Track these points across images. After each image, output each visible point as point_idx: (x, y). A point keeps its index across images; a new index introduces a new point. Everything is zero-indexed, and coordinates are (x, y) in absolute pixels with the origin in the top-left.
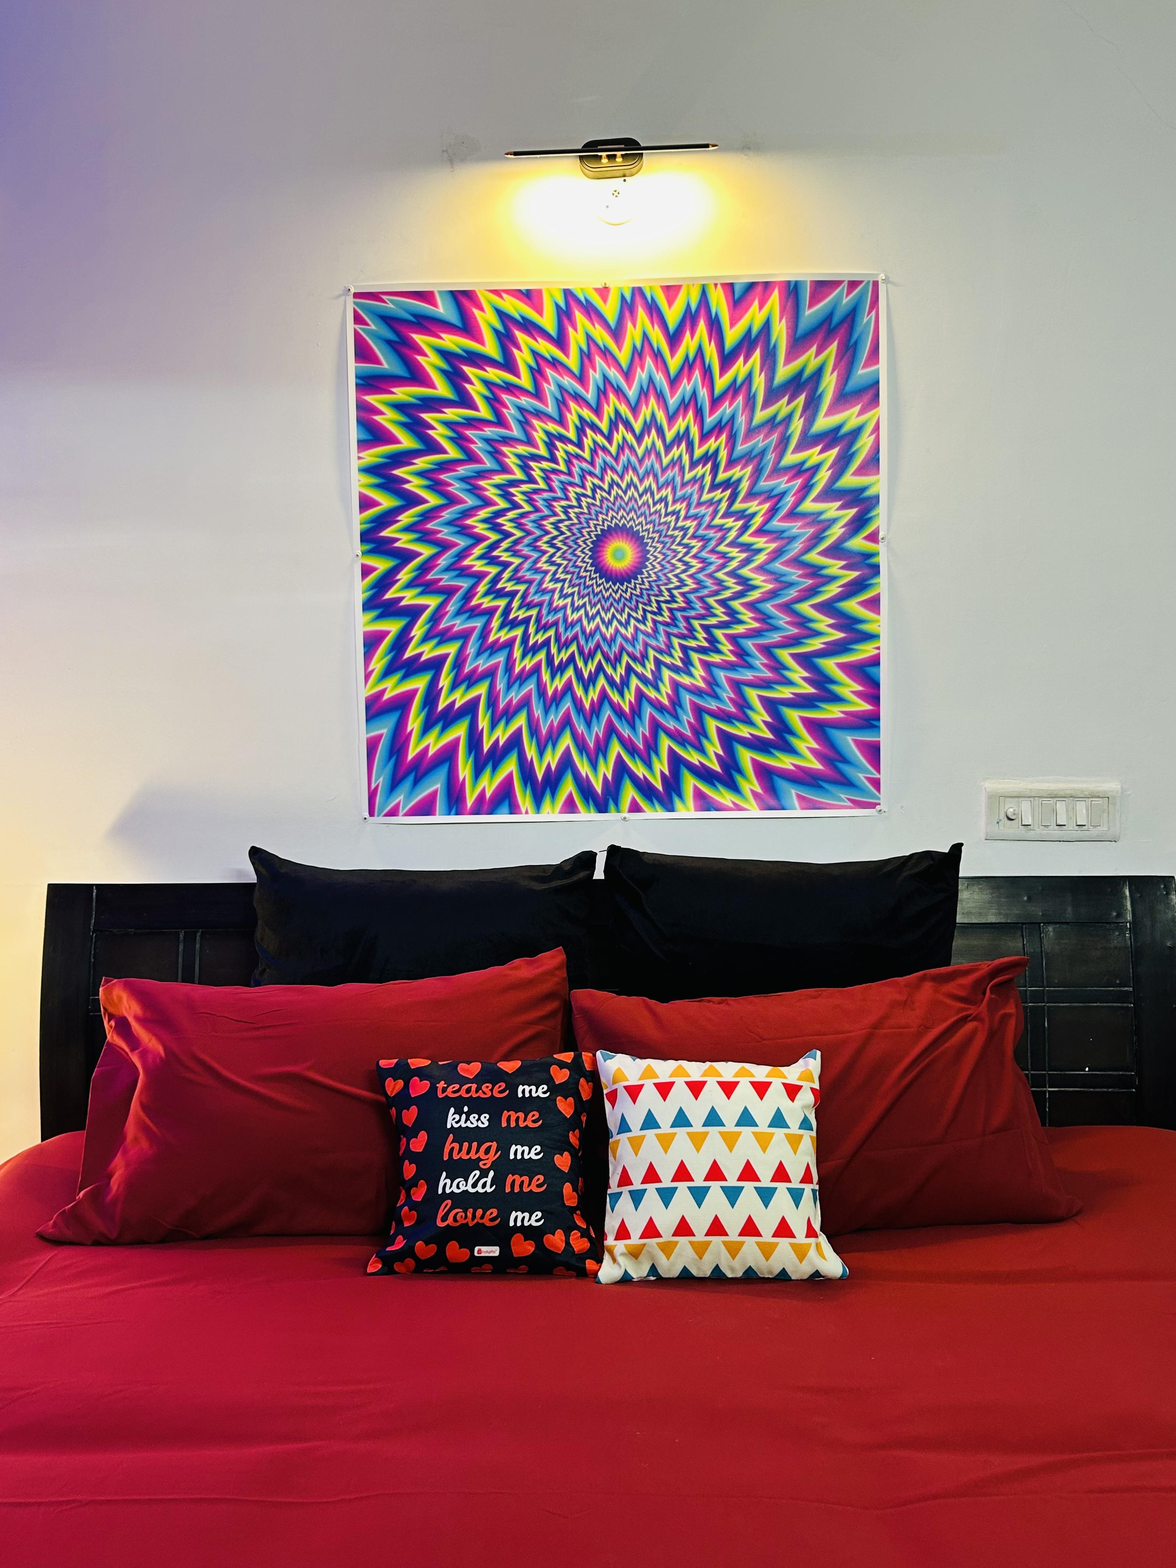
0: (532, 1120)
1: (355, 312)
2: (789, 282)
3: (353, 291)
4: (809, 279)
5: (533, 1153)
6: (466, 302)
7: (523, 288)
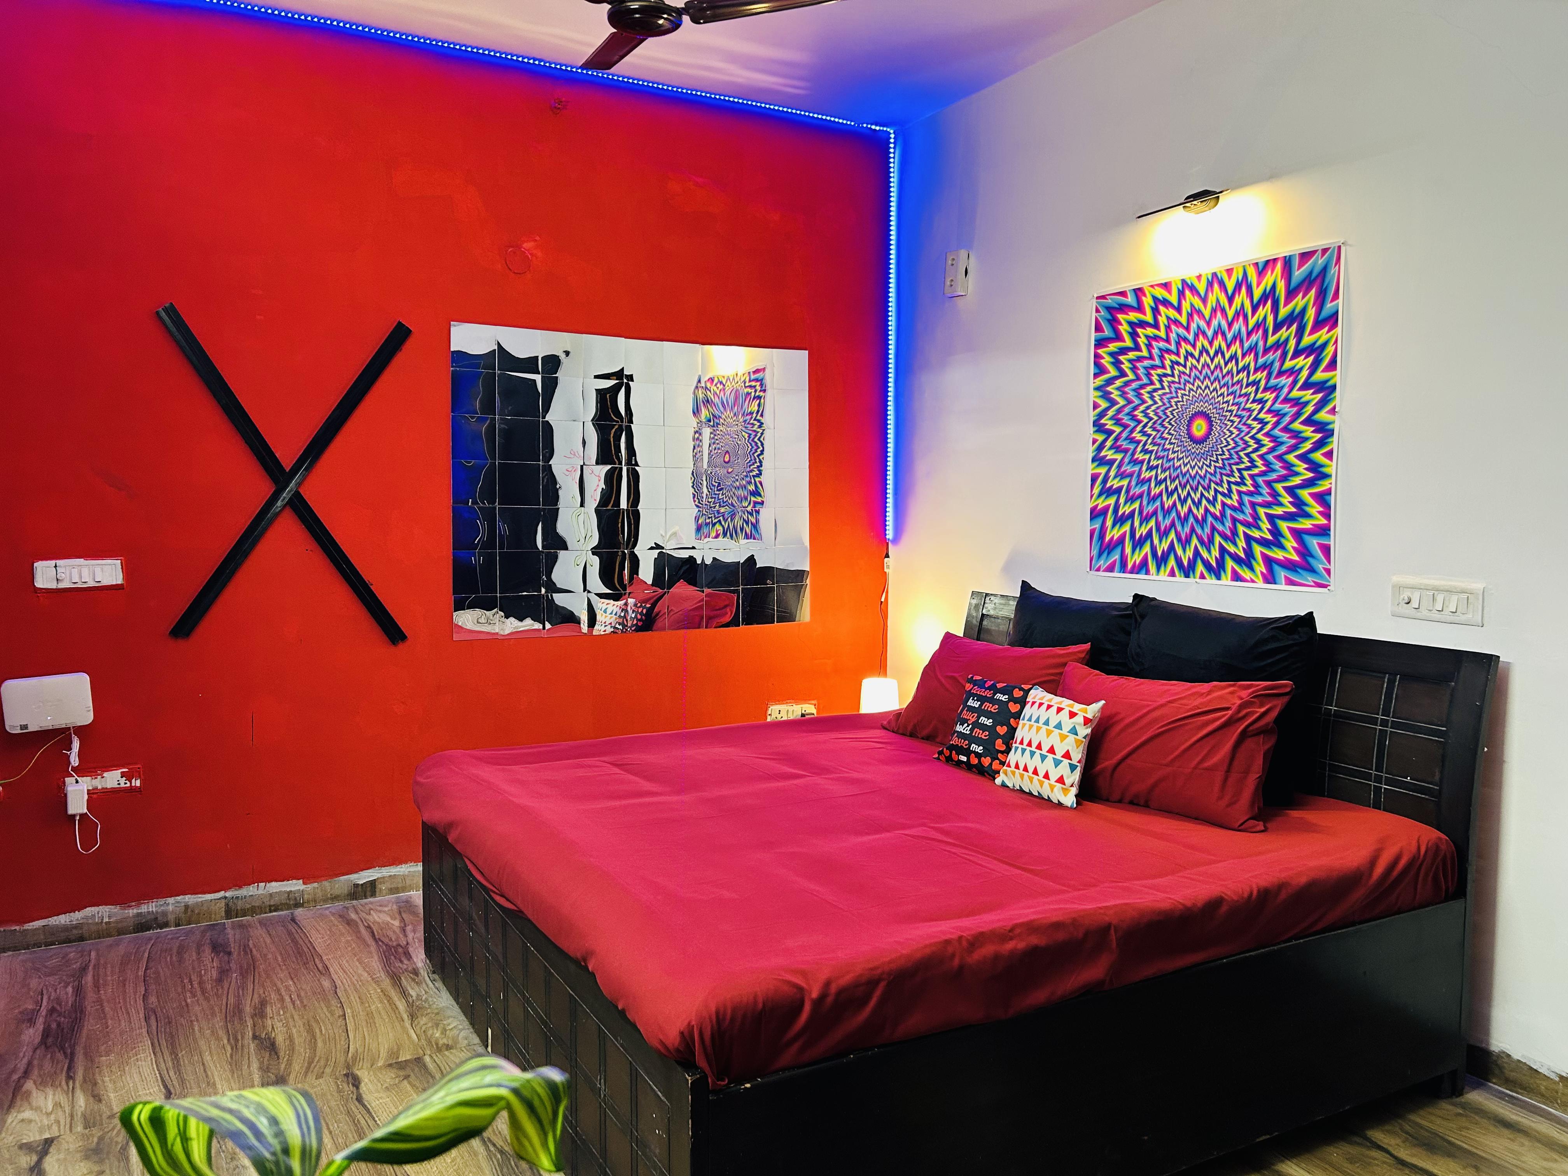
0: (994, 709)
1: (1096, 307)
2: (1285, 257)
3: (1096, 296)
4: (1297, 253)
5: (989, 722)
6: (1140, 294)
7: (1163, 282)
